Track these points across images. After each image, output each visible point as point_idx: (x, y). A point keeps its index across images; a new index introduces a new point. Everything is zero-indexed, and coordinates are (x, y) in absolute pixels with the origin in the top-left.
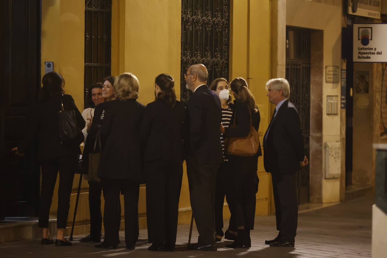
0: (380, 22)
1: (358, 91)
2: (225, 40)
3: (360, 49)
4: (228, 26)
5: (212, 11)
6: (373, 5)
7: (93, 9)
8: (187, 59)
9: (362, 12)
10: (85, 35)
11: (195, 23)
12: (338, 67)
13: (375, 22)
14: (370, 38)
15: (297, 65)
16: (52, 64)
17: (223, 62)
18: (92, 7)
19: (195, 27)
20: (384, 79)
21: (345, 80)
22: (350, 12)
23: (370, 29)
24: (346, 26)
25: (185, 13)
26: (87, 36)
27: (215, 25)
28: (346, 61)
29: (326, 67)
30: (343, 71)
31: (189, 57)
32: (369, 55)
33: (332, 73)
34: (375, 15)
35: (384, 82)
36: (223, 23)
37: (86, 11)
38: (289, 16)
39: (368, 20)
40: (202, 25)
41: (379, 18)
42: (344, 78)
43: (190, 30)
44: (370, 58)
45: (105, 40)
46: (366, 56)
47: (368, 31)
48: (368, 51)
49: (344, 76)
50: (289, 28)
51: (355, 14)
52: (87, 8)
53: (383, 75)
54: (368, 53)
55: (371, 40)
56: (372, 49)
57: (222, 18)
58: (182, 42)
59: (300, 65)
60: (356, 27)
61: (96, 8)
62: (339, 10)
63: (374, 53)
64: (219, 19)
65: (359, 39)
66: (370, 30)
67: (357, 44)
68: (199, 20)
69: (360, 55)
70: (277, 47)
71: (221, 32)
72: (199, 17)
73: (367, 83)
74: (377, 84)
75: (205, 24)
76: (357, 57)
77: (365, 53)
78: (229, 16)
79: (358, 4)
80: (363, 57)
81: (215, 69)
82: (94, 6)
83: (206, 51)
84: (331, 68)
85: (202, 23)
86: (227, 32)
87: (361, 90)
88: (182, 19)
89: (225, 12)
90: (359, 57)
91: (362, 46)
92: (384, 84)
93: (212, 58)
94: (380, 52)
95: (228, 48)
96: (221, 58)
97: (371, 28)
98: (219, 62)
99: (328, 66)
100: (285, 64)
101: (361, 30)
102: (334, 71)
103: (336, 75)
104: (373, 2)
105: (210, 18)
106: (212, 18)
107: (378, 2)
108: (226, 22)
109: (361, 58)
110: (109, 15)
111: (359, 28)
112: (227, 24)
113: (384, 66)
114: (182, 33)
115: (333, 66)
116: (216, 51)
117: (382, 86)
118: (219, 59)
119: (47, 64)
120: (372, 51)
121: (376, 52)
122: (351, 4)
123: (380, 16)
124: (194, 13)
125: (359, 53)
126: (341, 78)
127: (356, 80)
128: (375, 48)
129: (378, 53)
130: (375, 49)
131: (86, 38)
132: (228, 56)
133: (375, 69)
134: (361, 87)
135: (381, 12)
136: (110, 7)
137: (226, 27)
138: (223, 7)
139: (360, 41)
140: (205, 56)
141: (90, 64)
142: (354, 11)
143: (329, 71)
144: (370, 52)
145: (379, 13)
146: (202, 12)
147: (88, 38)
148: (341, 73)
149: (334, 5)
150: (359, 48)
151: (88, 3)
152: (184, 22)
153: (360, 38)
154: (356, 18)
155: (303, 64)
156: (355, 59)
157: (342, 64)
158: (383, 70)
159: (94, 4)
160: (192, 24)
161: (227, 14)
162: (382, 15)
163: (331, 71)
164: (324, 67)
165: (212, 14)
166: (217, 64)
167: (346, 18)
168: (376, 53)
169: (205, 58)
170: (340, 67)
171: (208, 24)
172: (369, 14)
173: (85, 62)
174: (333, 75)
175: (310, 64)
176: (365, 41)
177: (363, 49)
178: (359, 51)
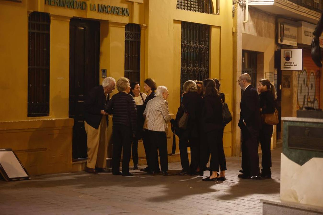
0: (297, 48)
1: (284, 86)
2: (206, 57)
3: (285, 63)
4: (208, 49)
5: (199, 41)
6: (293, 39)
7: (130, 39)
8: (184, 68)
9: (286, 42)
10: (125, 54)
11: (190, 48)
12: (272, 73)
13: (294, 47)
14: (290, 57)
15: (249, 72)
16: (105, 70)
17: (205, 70)
18: (129, 39)
19: (190, 50)
20: (300, 80)
21: (276, 80)
22: (279, 42)
24: (277, 50)
25: (183, 42)
26: (126, 55)
27: (201, 49)
28: (277, 70)
29: (266, 73)
30: (275, 75)
31: (185, 67)
32: (290, 67)
33: (269, 76)
34: (294, 44)
35: (299, 82)
36: (206, 48)
37: (125, 40)
38: (244, 44)
39: (290, 47)
40: (193, 49)
41: (296, 45)
42: (276, 79)
43: (186, 52)
44: (290, 68)
45: (137, 57)
46: (288, 67)
47: (289, 53)
48: (290, 64)
49: (276, 78)
50: (244, 51)
51: (282, 43)
52: (126, 39)
53: (299, 77)
54: (290, 65)
55: (291, 58)
56: (292, 63)
57: (205, 45)
58: (181, 59)
59: (250, 72)
60: (282, 50)
61: (131, 39)
62: (273, 41)
63: (293, 65)
64: (203, 45)
65: (284, 57)
66: (290, 52)
67: (283, 60)
68: (192, 46)
70: (237, 62)
71: (205, 53)
72: (192, 44)
73: (289, 82)
74: (295, 82)
75: (195, 48)
76: (283, 68)
77: (287, 65)
78: (209, 44)
79: (284, 38)
80: (286, 67)
81: (201, 74)
82: (130, 38)
83: (196, 63)
84: (268, 74)
85: (193, 48)
86: (208, 53)
87: (286, 86)
88: (182, 45)
89: (206, 41)
90: (284, 68)
91: (286, 61)
92: (299, 83)
93: (199, 67)
94: (296, 64)
95: (208, 62)
96: (204, 68)
97: (291, 51)
98: (203, 70)
99: (267, 72)
100: (241, 71)
101: (285, 52)
102: (270, 75)
103: (271, 77)
104: (293, 37)
105: (198, 45)
106: (199, 45)
107: (296, 37)
108: (207, 47)
109: (285, 68)
110: (139, 43)
111: (284, 51)
112: (208, 48)
113: (300, 73)
114: (181, 54)
115: (269, 73)
116: (201, 64)
117: (298, 84)
118: (203, 68)
119: (102, 70)
120: (292, 64)
121: (294, 65)
122: (280, 38)
123: (297, 44)
124: (188, 42)
125: (284, 65)
126: (274, 79)
127: (283, 81)
128: (293, 62)
129: (295, 65)
130: (293, 63)
131: (125, 56)
132: (208, 66)
133: (294, 74)
134: (286, 84)
135: (297, 42)
136: (140, 38)
137: (207, 50)
138: (205, 39)
139: (285, 59)
140: (195, 66)
141: (128, 71)
142: (281, 41)
143: (267, 75)
144: (291, 65)
145: (296, 43)
146: (193, 42)
147: (126, 56)
148: (274, 76)
149: (270, 38)
150: (284, 62)
151: (127, 36)
152: (183, 47)
153: (285, 57)
154: (283, 46)
155: (252, 71)
156: (282, 68)
157: (274, 71)
158: (299, 75)
159: (130, 36)
160: (187, 48)
161: (208, 43)
162: (298, 44)
163: (268, 75)
164: (265, 73)
165: (199, 43)
166: (202, 71)
167: (277, 45)
169: (195, 68)
170: (273, 73)
171: (197, 48)
172: (290, 43)
173: (125, 69)
174: (270, 77)
175: (256, 71)
176: (288, 58)
177: (286, 63)
178: (284, 64)
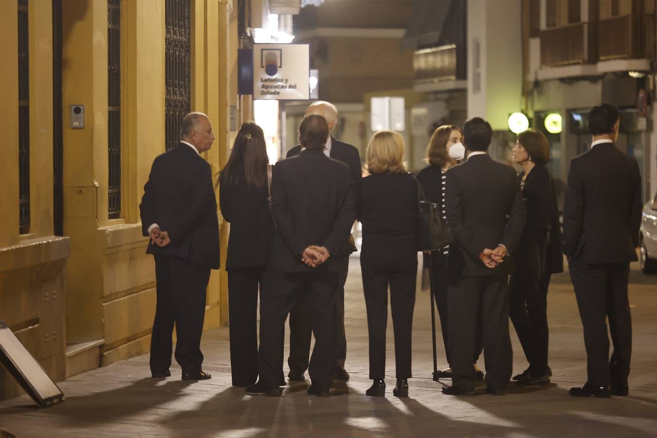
3: (264, 79)
5: (179, 27)
7: (112, 26)
12: (236, 107)
14: (279, 64)
23: (279, 51)
24: (242, 48)
32: (277, 90)
44: (278, 93)
46: (273, 90)
47: (275, 55)
48: (277, 84)
52: (109, 24)
54: (277, 87)
55: (280, 67)
56: (282, 81)
63: (285, 87)
64: (183, 38)
65: (262, 67)
66: (278, 53)
67: (259, 73)
69: (264, 90)
71: (185, 58)
76: (260, 92)
77: (271, 87)
80: (268, 92)
82: (112, 22)
83: (176, 86)
85: (173, 44)
88: (166, 39)
89: (187, 28)
90: (263, 93)
91: (268, 77)
93: (180, 96)
94: (293, 84)
97: (281, 50)
101: (265, 52)
102: (232, 113)
106: (180, 36)
109: (266, 93)
111: (262, 50)
116: (182, 86)
118: (184, 97)
120: (283, 84)
121: (288, 85)
125: (263, 86)
128: (287, 79)
129: (290, 87)
130: (287, 81)
137: (187, 51)
138: (186, 21)
139: (264, 69)
140: (176, 93)
141: (111, 109)
144: (279, 86)
150: (262, 79)
153: (264, 64)
156: (257, 95)
161: (188, 31)
165: (179, 30)
166: (183, 105)
168: (288, 87)
169: (175, 97)
173: (109, 105)
176: (272, 68)
177: (269, 80)
178: (262, 83)
